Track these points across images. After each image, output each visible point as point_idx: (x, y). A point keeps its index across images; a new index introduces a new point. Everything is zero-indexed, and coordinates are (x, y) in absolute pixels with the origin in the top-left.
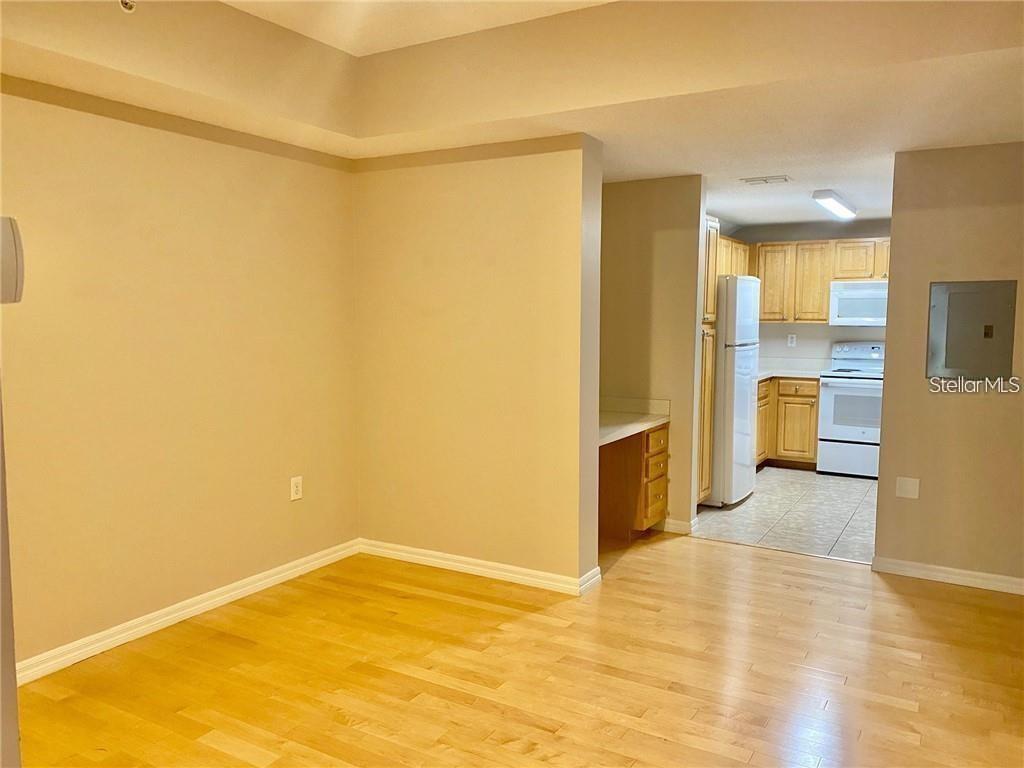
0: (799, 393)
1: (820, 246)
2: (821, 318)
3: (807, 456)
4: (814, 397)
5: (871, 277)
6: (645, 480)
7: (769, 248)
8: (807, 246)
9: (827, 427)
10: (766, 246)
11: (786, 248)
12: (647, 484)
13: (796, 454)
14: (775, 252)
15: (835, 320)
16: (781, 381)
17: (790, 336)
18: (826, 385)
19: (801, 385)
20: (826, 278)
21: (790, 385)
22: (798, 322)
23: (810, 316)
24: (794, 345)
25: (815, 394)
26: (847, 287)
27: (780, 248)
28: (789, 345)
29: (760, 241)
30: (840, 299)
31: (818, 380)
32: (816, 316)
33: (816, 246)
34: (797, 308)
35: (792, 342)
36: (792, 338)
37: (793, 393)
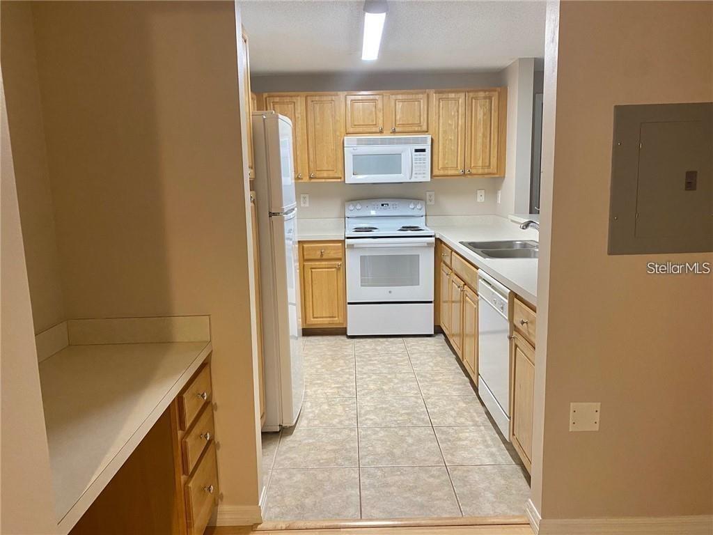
0: (324, 257)
1: (330, 98)
2: (337, 176)
3: (337, 321)
4: (340, 259)
5: (381, 132)
6: (183, 478)
7: (277, 99)
8: (317, 98)
9: (355, 290)
10: (273, 96)
11: (294, 99)
12: (186, 483)
13: (326, 320)
14: (283, 103)
15: (350, 179)
16: (305, 246)
17: (302, 195)
18: (351, 246)
19: (326, 248)
20: (338, 134)
21: (314, 249)
22: (313, 180)
23: (325, 174)
24: (307, 205)
25: (340, 255)
26: (360, 142)
27: (288, 99)
28: (302, 205)
29: (266, 92)
30: (354, 155)
31: (343, 242)
32: (331, 174)
33: (325, 98)
34: (312, 165)
35: (304, 203)
36: (304, 198)
37: (319, 257)
